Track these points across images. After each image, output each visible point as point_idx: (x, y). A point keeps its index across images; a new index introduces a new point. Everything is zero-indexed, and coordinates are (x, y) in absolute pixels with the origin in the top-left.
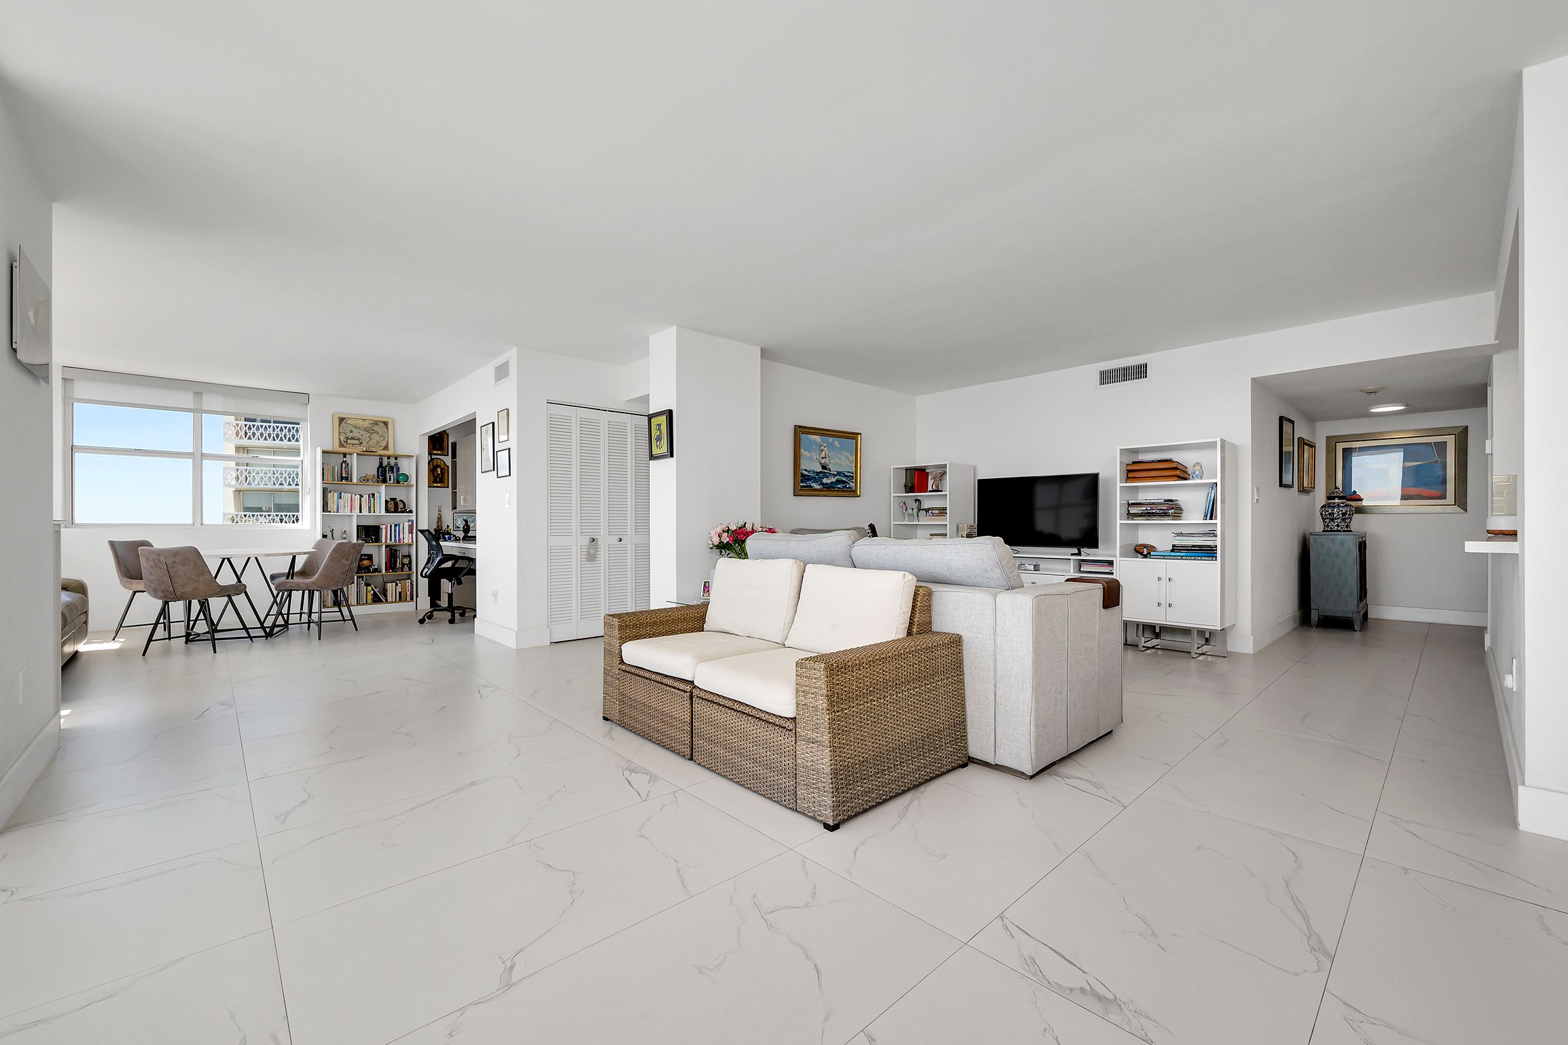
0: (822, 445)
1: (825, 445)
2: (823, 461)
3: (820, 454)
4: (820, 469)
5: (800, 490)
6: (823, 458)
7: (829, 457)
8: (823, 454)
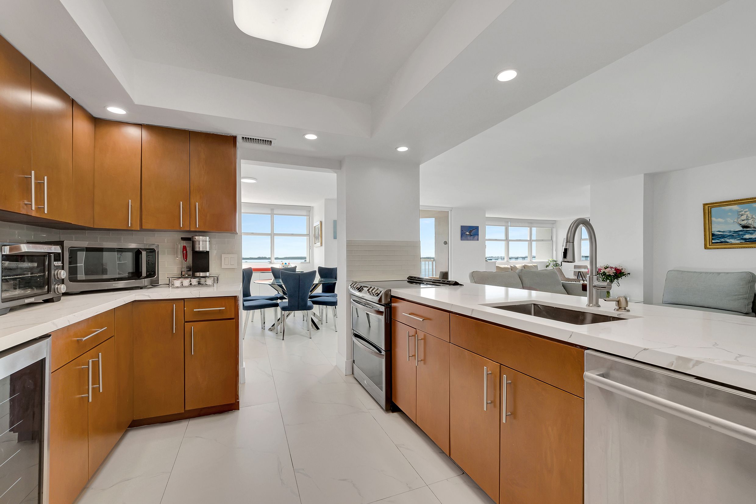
0: (742, 211)
1: (747, 210)
2: (744, 223)
3: (738, 218)
4: (741, 229)
5: (709, 246)
6: (743, 220)
7: (752, 218)
8: (744, 217)
